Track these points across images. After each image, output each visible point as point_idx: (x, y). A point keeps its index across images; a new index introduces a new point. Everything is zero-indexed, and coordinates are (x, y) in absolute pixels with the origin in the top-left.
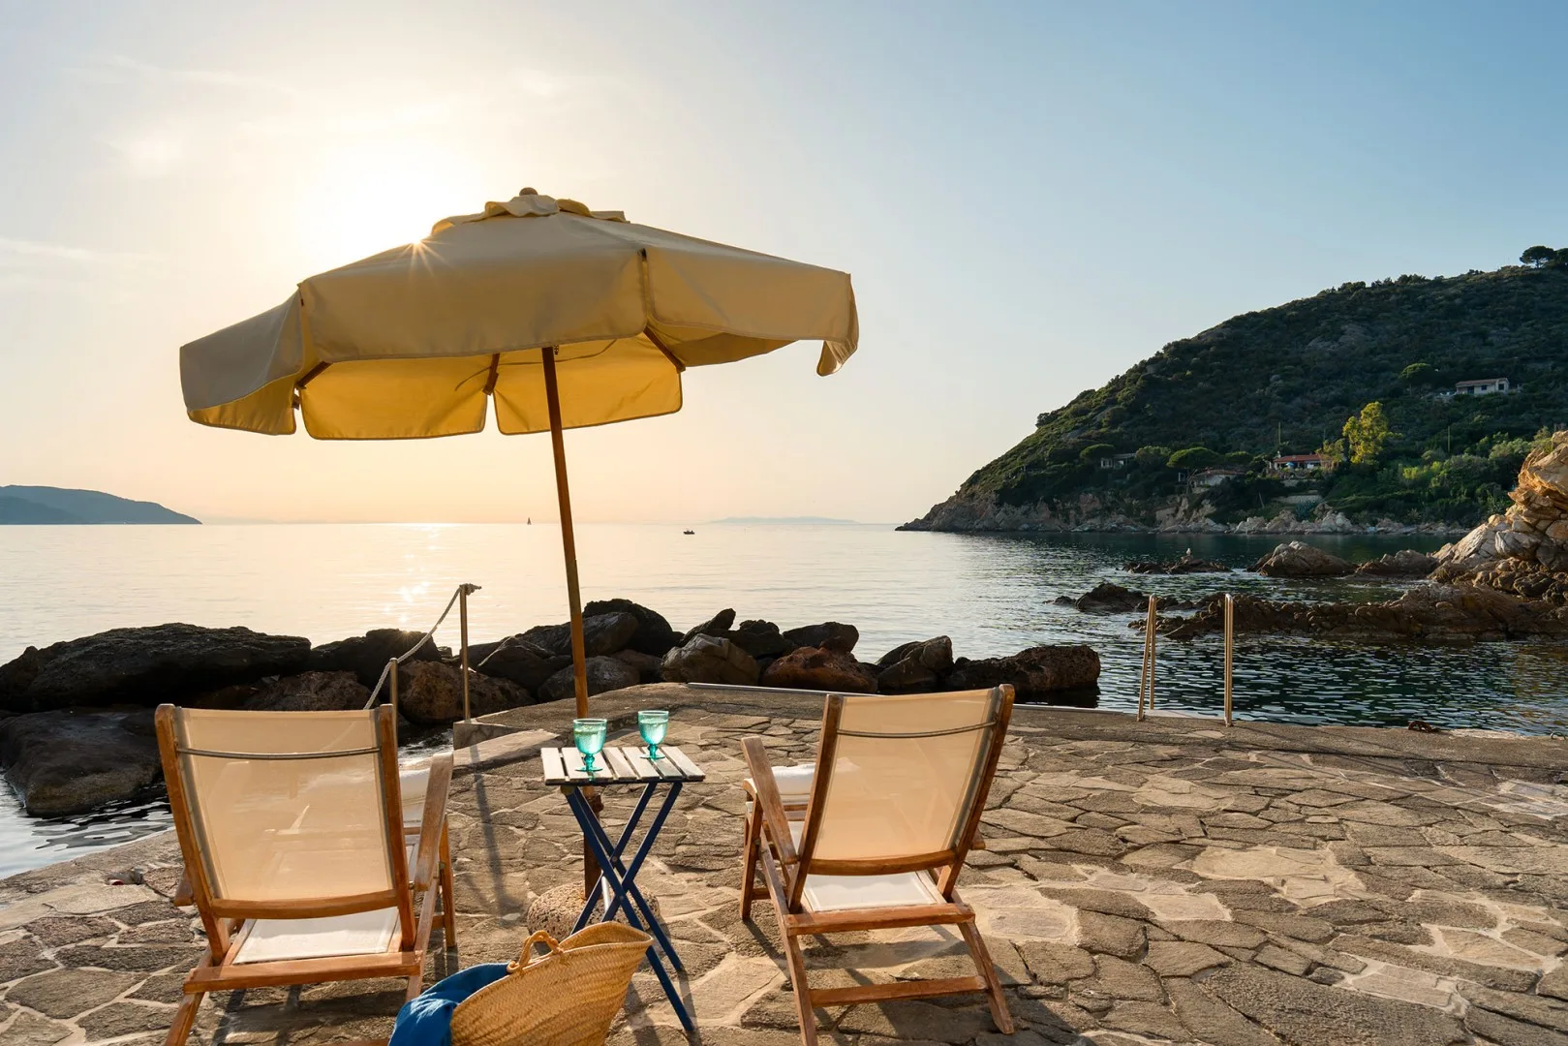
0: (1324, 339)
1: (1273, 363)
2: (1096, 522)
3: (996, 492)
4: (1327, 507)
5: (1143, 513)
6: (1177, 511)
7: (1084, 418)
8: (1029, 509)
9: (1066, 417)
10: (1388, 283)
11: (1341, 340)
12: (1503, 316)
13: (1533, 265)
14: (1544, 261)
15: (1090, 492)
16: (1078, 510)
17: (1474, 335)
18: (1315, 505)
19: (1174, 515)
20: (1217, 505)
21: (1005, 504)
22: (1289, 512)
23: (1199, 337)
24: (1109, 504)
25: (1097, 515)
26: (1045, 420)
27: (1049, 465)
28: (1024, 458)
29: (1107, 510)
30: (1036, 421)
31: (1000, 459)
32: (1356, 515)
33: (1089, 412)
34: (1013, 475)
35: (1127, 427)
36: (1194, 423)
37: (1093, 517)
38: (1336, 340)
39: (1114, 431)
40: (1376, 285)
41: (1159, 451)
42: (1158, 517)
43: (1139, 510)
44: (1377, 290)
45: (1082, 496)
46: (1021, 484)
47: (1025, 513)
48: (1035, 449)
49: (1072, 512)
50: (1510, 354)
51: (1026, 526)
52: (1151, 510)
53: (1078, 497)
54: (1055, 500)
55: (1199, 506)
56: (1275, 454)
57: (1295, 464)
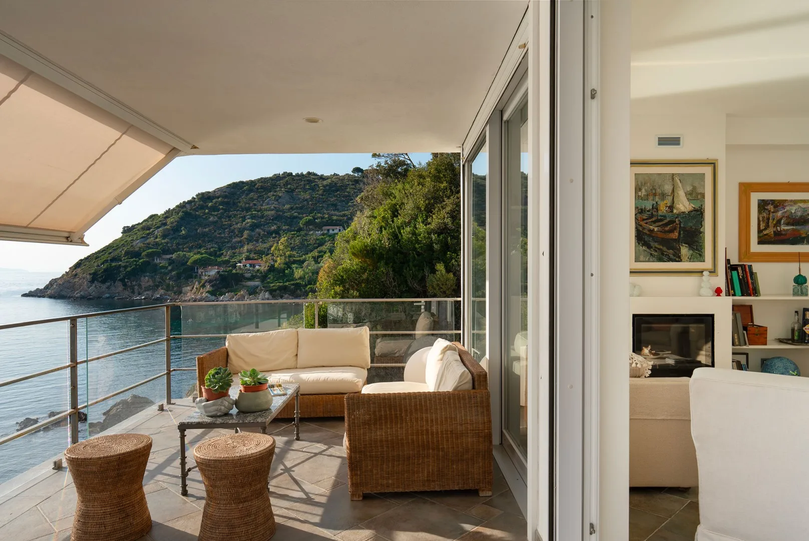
0: (272, 199)
1: (248, 209)
2: (149, 293)
3: (90, 274)
4: (262, 288)
5: (175, 289)
6: (193, 288)
7: (148, 232)
8: (111, 285)
9: (138, 230)
10: (302, 175)
11: (279, 201)
12: (343, 197)
13: (356, 175)
14: (360, 174)
15: (147, 276)
16: (140, 285)
17: (332, 205)
18: (257, 287)
19: (191, 291)
20: (212, 286)
21: (95, 282)
22: (246, 291)
23: (214, 191)
24: (157, 284)
25: (150, 289)
26: (127, 230)
27: (124, 260)
28: (110, 253)
29: (155, 287)
30: (121, 230)
31: (96, 253)
32: (274, 293)
33: (151, 228)
34: (101, 265)
35: (171, 239)
36: (206, 239)
37: (148, 290)
38: (277, 200)
39: (163, 241)
40: (297, 175)
41: (185, 255)
42: (183, 291)
43: (173, 287)
44: (297, 178)
45: (142, 278)
46: (105, 270)
47: (108, 288)
48: (117, 249)
49: (136, 287)
50: (345, 215)
51: (107, 295)
52: (180, 287)
53: (140, 279)
54: (126, 280)
55: (203, 286)
56: (242, 259)
57: (251, 265)
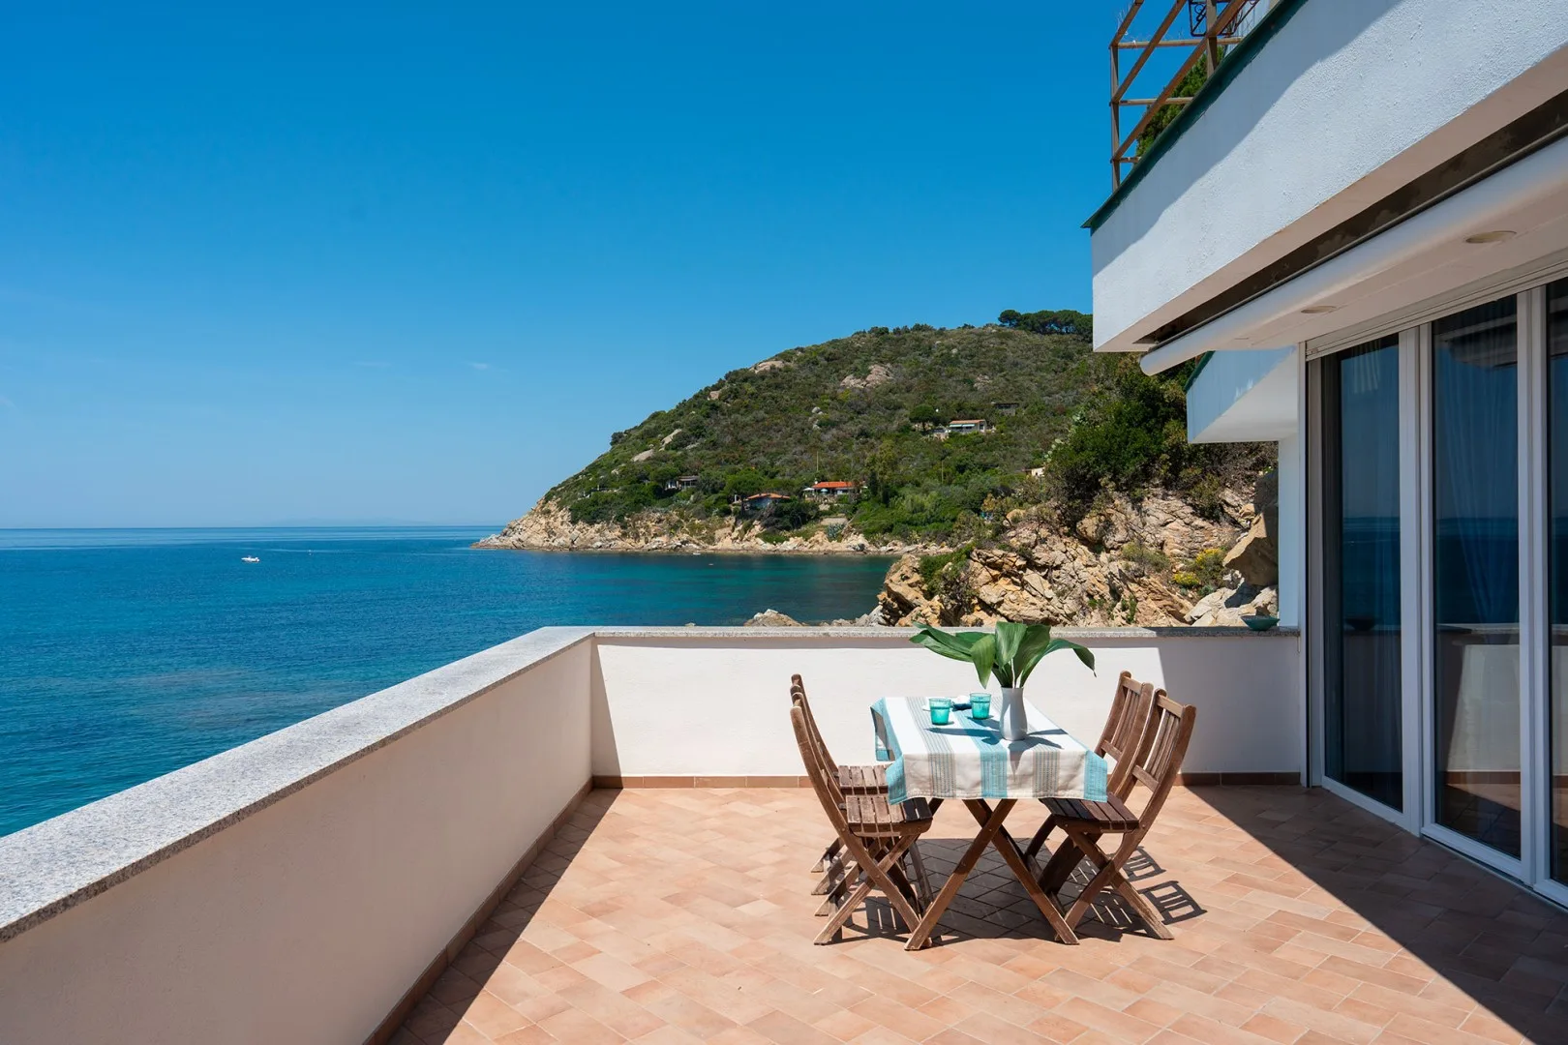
0: (856, 377)
1: (815, 396)
2: (663, 539)
3: (570, 510)
4: (851, 529)
5: (704, 532)
6: (733, 531)
7: (654, 439)
8: (603, 527)
9: (638, 438)
10: (905, 330)
11: (868, 379)
12: (985, 367)
13: (1007, 325)
14: (1014, 322)
15: (658, 512)
16: (647, 528)
17: (965, 381)
18: (842, 527)
19: (730, 535)
20: (765, 526)
21: (579, 522)
22: (823, 533)
23: (755, 367)
24: (675, 524)
25: (664, 534)
26: (618, 439)
27: (622, 485)
28: (597, 476)
29: (675, 528)
30: (610, 440)
32: (872, 536)
33: (659, 434)
34: (587, 494)
35: (691, 451)
36: (749, 448)
37: (661, 535)
38: (865, 378)
39: (679, 453)
40: (897, 331)
41: (719, 475)
42: (717, 536)
43: (700, 530)
44: (897, 336)
45: (651, 515)
46: (595, 503)
47: (599, 531)
48: (608, 468)
49: (642, 530)
50: (989, 400)
51: (599, 543)
52: (712, 530)
53: (647, 516)
54: (626, 518)
55: (750, 526)
56: (812, 481)
57: (828, 490)
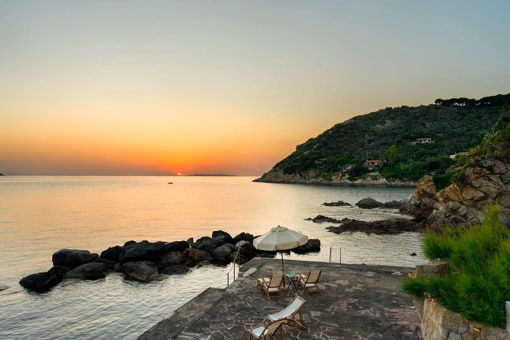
0: (381, 124)
1: (366, 131)
2: (314, 180)
3: (284, 170)
4: (381, 176)
5: (328, 177)
6: (338, 177)
7: (310, 147)
8: (294, 175)
9: (305, 147)
10: (398, 108)
11: (385, 125)
12: (430, 119)
13: (438, 104)
14: (441, 103)
15: (312, 171)
16: (308, 176)
17: (422, 125)
18: (377, 176)
19: (337, 178)
20: (349, 175)
21: (286, 174)
22: (370, 178)
23: (344, 122)
24: (318, 175)
25: (314, 178)
26: (299, 147)
27: (300, 162)
28: (292, 159)
29: (317, 176)
30: (296, 147)
31: (285, 159)
32: (388, 179)
33: (312, 145)
34: (289, 165)
35: (323, 150)
36: (343, 149)
38: (384, 125)
39: (319, 152)
40: (395, 109)
41: (333, 158)
42: (332, 179)
44: (395, 110)
45: (310, 172)
46: (291, 168)
47: (293, 177)
48: (296, 157)
50: (432, 131)
51: (293, 181)
52: (330, 176)
53: (309, 172)
54: (302, 173)
55: (344, 175)
56: (366, 160)
57: (372, 163)
